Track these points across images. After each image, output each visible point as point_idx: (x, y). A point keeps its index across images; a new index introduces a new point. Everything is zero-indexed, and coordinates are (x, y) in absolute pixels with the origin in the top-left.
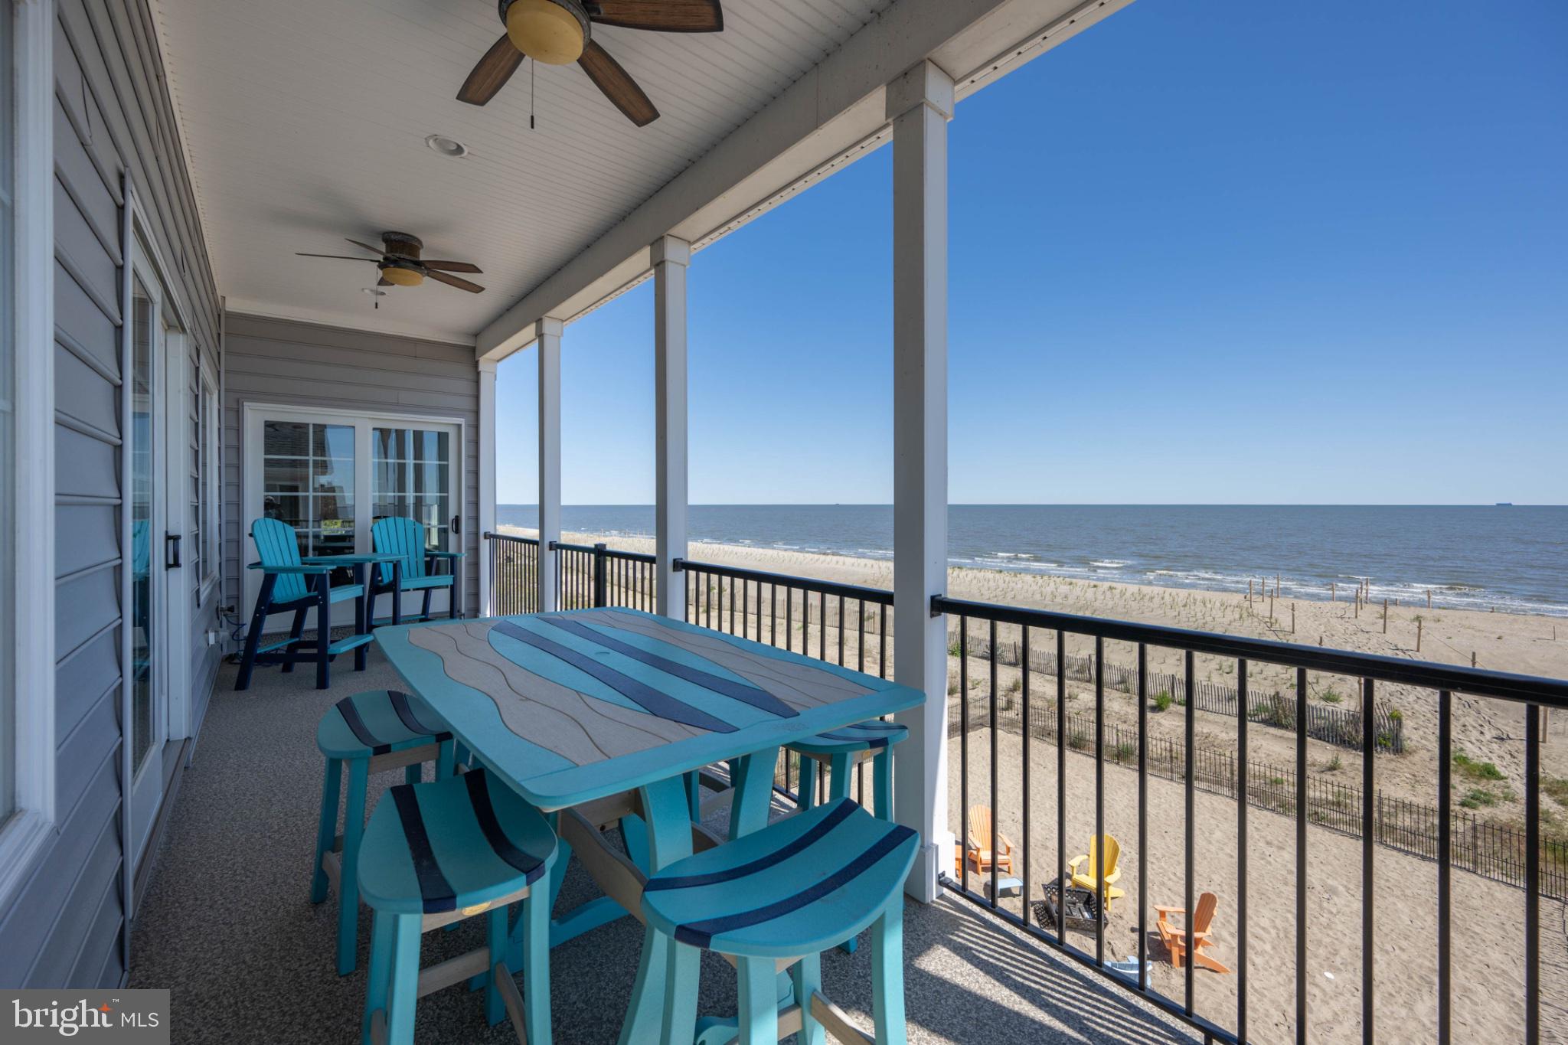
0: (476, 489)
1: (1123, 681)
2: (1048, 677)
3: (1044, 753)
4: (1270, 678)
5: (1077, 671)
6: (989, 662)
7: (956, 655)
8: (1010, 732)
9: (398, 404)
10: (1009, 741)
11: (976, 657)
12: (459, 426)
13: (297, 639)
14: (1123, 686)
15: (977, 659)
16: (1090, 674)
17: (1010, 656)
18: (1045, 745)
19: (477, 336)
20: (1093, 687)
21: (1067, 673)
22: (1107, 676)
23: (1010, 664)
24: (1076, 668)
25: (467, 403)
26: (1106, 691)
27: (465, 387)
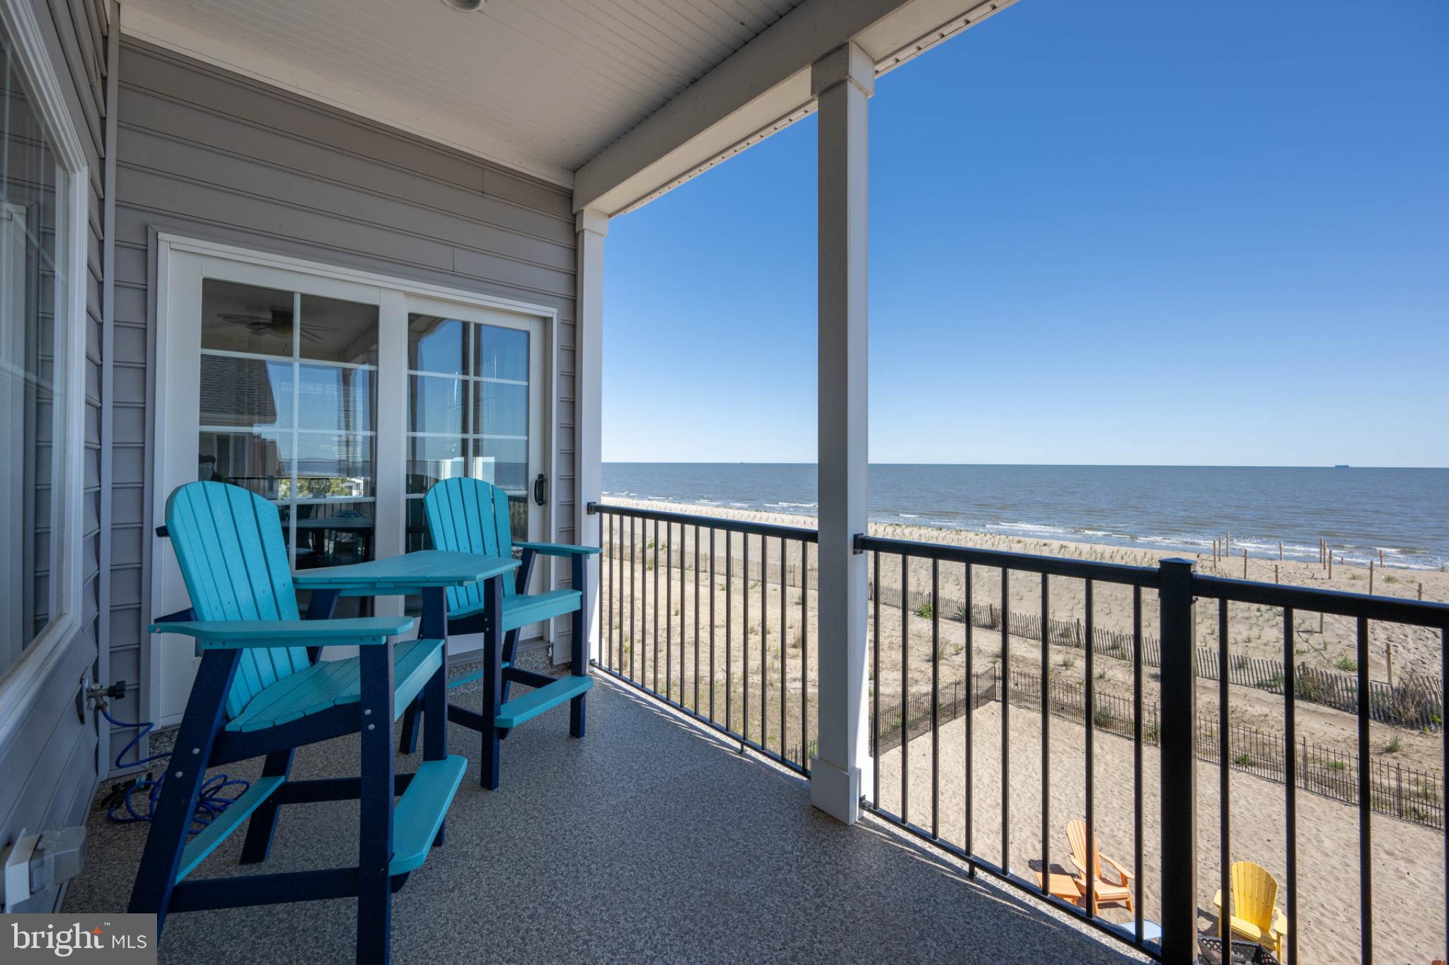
0: (573, 431)
1: (1115, 647)
2: (1032, 642)
3: (1068, 733)
4: (1271, 644)
5: (1062, 635)
6: (964, 625)
7: (926, 617)
8: (1020, 707)
9: (453, 273)
10: (1025, 719)
11: (947, 619)
12: (546, 321)
13: (282, 780)
14: (1118, 652)
15: (948, 621)
16: (1078, 638)
17: (985, 618)
18: (1066, 723)
19: (575, 169)
20: (1083, 652)
21: (1051, 637)
22: (1097, 641)
23: (985, 626)
24: (1058, 632)
25: (559, 284)
26: (1095, 657)
27: (557, 256)
